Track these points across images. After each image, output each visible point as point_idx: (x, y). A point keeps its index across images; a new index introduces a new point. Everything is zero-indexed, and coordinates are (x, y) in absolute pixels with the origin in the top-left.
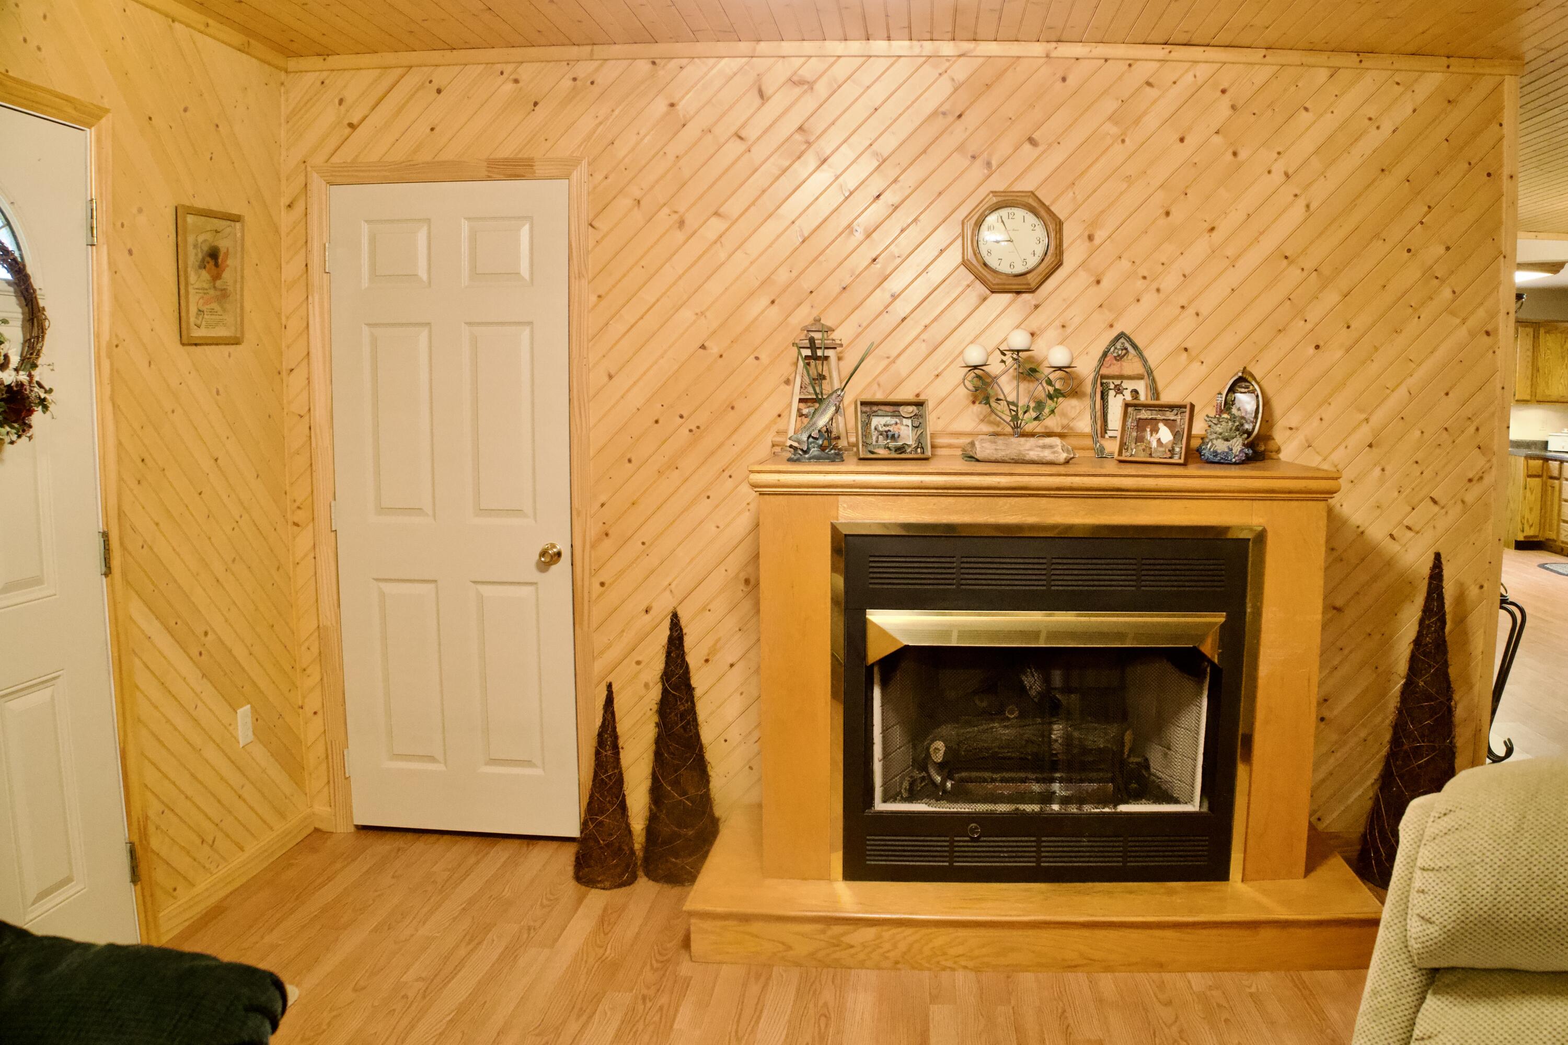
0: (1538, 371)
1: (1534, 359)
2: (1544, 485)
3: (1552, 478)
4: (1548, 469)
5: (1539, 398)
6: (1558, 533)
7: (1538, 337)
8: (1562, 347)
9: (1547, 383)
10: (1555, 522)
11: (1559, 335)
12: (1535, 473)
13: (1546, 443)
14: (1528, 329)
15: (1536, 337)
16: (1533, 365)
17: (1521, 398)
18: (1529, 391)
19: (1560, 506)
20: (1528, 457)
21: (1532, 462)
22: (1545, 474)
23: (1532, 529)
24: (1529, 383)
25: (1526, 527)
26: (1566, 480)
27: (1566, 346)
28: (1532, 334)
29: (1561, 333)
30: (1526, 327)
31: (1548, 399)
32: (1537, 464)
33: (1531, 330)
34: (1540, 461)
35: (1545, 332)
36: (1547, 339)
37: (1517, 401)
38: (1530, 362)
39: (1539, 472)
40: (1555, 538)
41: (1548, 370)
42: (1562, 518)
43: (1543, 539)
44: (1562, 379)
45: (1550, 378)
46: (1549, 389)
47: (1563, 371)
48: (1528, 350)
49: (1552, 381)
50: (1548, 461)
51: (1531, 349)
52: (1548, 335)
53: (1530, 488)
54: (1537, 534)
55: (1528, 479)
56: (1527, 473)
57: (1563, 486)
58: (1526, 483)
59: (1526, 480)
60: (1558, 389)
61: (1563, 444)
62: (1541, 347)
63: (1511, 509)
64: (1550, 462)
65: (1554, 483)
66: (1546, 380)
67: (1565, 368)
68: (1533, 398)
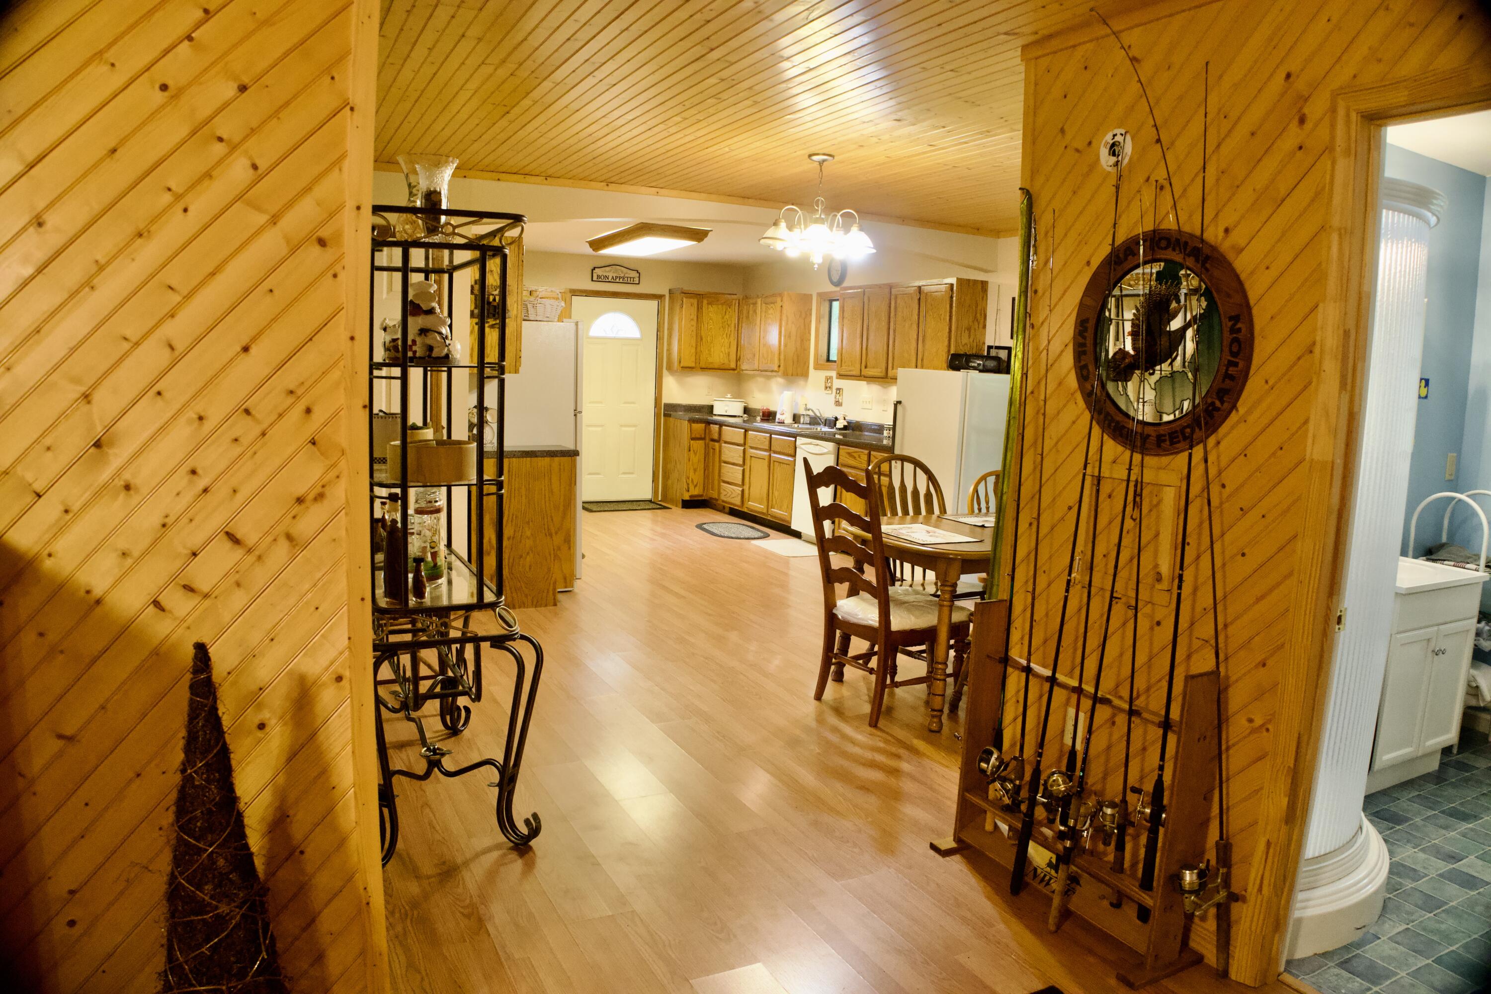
0: (702, 339)
1: (698, 329)
2: (706, 446)
3: (713, 440)
4: (710, 431)
5: (703, 365)
6: (719, 493)
7: (701, 309)
8: (723, 318)
9: (709, 350)
10: (716, 482)
11: (720, 307)
12: (698, 436)
13: (711, 407)
14: (692, 300)
15: (699, 308)
16: (697, 334)
17: (687, 366)
18: (693, 359)
19: (720, 467)
20: (692, 421)
21: (695, 426)
22: (707, 437)
23: (697, 488)
24: (693, 350)
25: (691, 487)
26: (726, 442)
27: (727, 316)
28: (696, 305)
29: (722, 304)
30: (691, 298)
31: (711, 366)
32: (700, 427)
33: (695, 301)
34: (703, 425)
35: (708, 304)
36: (710, 310)
37: (683, 368)
38: (695, 331)
39: (701, 435)
40: (717, 497)
41: (710, 339)
42: (722, 479)
43: (707, 498)
44: (723, 347)
45: (712, 346)
46: (711, 357)
47: (723, 340)
48: (693, 320)
49: (714, 349)
50: (710, 425)
51: (695, 320)
52: (710, 307)
53: (694, 451)
54: (701, 494)
55: (692, 442)
56: (691, 436)
57: (722, 448)
58: (690, 446)
59: (690, 443)
60: (719, 357)
61: (728, 409)
62: (704, 317)
63: (678, 472)
64: (713, 426)
65: (715, 446)
66: (709, 348)
67: (725, 337)
68: (697, 365)
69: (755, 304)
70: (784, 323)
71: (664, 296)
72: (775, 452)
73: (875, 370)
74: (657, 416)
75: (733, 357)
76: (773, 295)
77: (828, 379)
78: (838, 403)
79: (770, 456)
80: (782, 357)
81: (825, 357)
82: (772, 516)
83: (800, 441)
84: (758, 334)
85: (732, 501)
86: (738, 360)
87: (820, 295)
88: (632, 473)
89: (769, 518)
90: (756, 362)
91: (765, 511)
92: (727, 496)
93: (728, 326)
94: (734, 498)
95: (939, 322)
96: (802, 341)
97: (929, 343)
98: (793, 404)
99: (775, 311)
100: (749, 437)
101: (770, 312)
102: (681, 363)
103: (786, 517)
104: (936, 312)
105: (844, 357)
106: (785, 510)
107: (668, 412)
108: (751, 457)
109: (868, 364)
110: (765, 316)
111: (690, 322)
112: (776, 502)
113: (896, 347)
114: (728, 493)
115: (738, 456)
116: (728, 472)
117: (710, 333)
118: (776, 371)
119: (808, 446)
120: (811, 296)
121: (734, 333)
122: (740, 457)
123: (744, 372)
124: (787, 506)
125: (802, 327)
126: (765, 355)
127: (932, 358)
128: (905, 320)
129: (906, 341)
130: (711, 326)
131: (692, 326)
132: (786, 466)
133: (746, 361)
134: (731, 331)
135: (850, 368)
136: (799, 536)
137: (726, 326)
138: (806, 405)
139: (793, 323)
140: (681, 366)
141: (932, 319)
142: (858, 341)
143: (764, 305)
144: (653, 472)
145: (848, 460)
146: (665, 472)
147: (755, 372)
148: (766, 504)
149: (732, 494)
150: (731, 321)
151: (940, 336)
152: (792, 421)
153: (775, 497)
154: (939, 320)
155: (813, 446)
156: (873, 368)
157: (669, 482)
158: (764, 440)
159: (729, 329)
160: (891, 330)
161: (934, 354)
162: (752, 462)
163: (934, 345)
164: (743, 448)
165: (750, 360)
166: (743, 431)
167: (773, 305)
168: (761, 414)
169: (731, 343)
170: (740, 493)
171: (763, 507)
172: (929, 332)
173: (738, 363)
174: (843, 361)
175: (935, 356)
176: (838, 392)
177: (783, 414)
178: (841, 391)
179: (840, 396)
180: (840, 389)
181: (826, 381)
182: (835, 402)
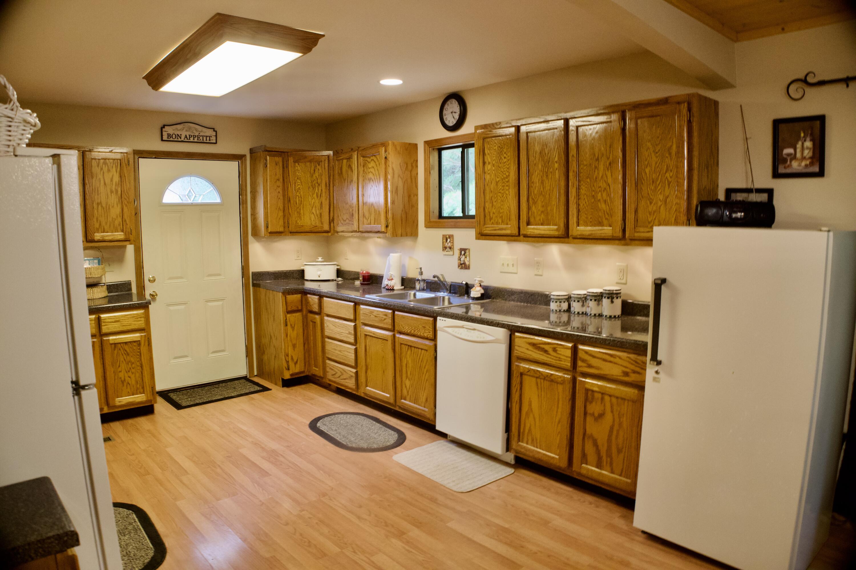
0: (289, 201)
1: (285, 190)
2: (305, 319)
3: (312, 313)
4: (307, 302)
5: (292, 228)
6: (324, 370)
7: (287, 167)
8: (312, 176)
9: (299, 213)
10: (320, 359)
11: (308, 164)
12: (294, 308)
13: (302, 272)
14: (277, 159)
15: (285, 167)
16: (284, 196)
17: (274, 230)
18: (281, 222)
19: (324, 343)
20: (286, 291)
21: (290, 297)
22: (304, 310)
23: (298, 365)
24: (281, 214)
25: (291, 365)
26: (328, 316)
27: (317, 174)
28: (281, 163)
29: (310, 161)
30: (274, 156)
31: (302, 230)
32: (296, 297)
33: (279, 159)
34: (299, 296)
35: (295, 162)
36: (296, 168)
37: (270, 233)
38: (281, 192)
39: (298, 307)
40: (322, 376)
41: (299, 200)
42: (327, 355)
43: (310, 374)
44: (314, 208)
45: (301, 209)
46: (301, 219)
47: (313, 201)
48: (278, 180)
49: (304, 211)
50: (306, 295)
51: (281, 180)
52: (297, 164)
53: (291, 325)
54: (303, 370)
55: (288, 315)
56: (287, 309)
57: (325, 322)
58: (286, 319)
59: (286, 316)
60: (310, 219)
61: (319, 273)
62: (291, 176)
63: (274, 347)
64: (309, 295)
65: (315, 318)
66: (298, 210)
67: (316, 197)
68: (287, 229)
69: (349, 158)
70: (389, 177)
71: (244, 155)
72: (401, 333)
73: (546, 227)
74: (245, 286)
75: (326, 218)
76: (374, 146)
77: (446, 238)
78: (464, 266)
79: (394, 336)
80: (390, 216)
81: (438, 214)
82: (400, 407)
83: (441, 322)
84: (355, 192)
85: (343, 382)
86: (331, 221)
87: (427, 143)
88: (223, 351)
89: (397, 409)
90: (356, 223)
91: (392, 401)
92: (337, 375)
93: (319, 185)
94: (345, 379)
95: (667, 157)
96: (409, 196)
97: (647, 189)
98: (403, 267)
99: (377, 163)
100: (361, 312)
101: (370, 165)
102: (267, 227)
103: (426, 414)
104: (659, 144)
105: (489, 212)
106: (423, 405)
107: (258, 282)
108: (366, 335)
109: (532, 220)
110: (364, 171)
111: (276, 182)
112: (408, 392)
113: (582, 197)
114: (336, 373)
115: (348, 332)
116: (335, 350)
117: (298, 194)
118: (383, 232)
119: (456, 329)
120: (415, 146)
121: (326, 192)
122: (350, 333)
123: (340, 234)
124: (427, 400)
125: (409, 180)
126: (367, 215)
127: (654, 208)
128: (597, 160)
129: (600, 187)
130: (299, 186)
131: (279, 187)
132: (420, 350)
133: (342, 222)
134: (322, 190)
135: (497, 223)
136: (444, 435)
137: (317, 185)
138: (421, 268)
139: (399, 176)
140: (269, 232)
141: (653, 154)
142: (513, 192)
143: (362, 158)
144: (246, 346)
145: (530, 353)
146: (260, 346)
147: (353, 233)
148: (392, 392)
149: (342, 374)
150: (322, 179)
151: (671, 177)
152: (403, 287)
153: (406, 387)
154: (667, 155)
155: (466, 330)
156: (542, 224)
157: (265, 358)
158: (385, 317)
159: (320, 188)
160: (571, 174)
161: (660, 203)
162: (368, 341)
163: (659, 190)
164: (353, 324)
165: (347, 221)
166: (353, 304)
167: (373, 158)
168: (361, 278)
169: (323, 203)
170: (354, 375)
171: (388, 395)
172: (646, 173)
173: (332, 224)
174: (488, 217)
175: (661, 205)
176: (463, 252)
177: (392, 279)
178: (467, 251)
179: (466, 257)
180: (465, 250)
181: (445, 241)
182: (461, 264)
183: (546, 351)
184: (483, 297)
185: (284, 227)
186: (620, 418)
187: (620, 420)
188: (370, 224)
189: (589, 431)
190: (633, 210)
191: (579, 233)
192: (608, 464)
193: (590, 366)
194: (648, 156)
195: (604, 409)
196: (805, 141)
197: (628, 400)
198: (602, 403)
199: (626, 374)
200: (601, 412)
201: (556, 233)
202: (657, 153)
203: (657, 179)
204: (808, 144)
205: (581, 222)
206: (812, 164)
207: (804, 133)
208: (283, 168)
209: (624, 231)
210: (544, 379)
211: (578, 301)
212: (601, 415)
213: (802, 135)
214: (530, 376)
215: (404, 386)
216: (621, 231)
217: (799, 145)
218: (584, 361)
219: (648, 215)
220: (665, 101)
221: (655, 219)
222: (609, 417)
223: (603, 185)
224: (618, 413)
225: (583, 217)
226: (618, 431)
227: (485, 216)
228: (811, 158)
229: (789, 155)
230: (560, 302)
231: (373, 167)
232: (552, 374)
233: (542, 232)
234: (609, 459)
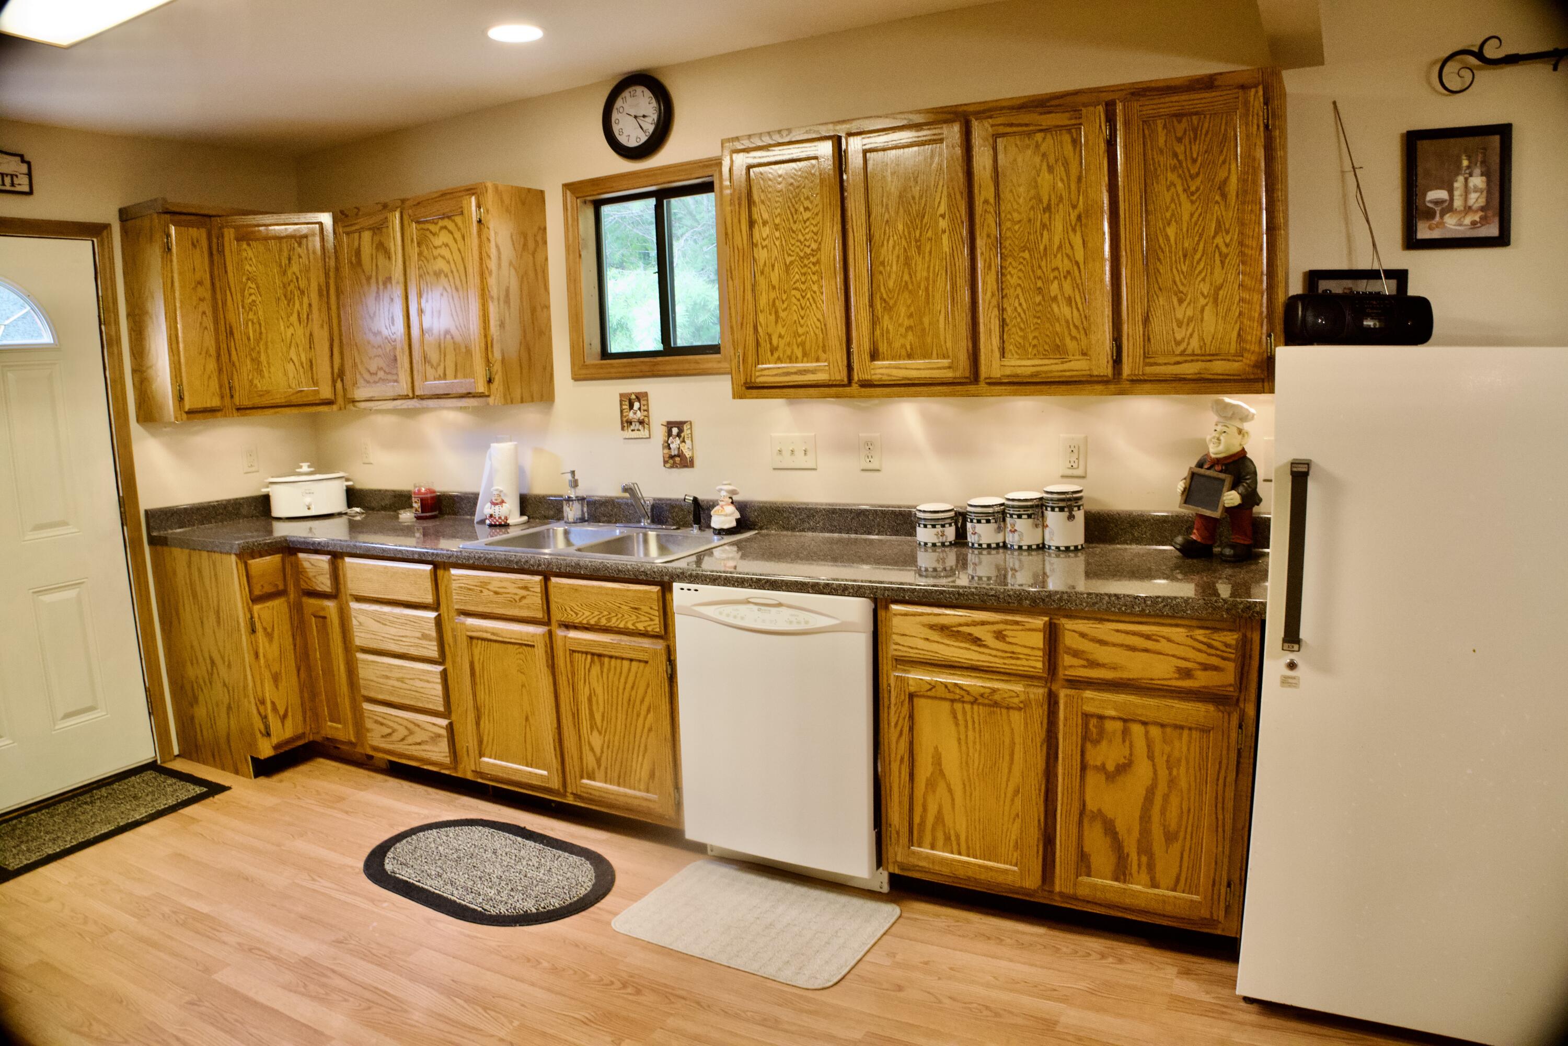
0: (230, 335)
1: (218, 306)
2: (297, 610)
3: (315, 595)
4: (298, 571)
5: (241, 400)
6: (363, 728)
7: (221, 252)
8: (283, 272)
9: (256, 361)
10: (345, 704)
11: (272, 243)
12: (268, 589)
13: (265, 501)
14: (194, 232)
15: (215, 253)
16: (216, 321)
17: (199, 405)
18: (214, 384)
19: (350, 663)
20: (240, 548)
21: (258, 564)
22: (293, 590)
23: (289, 722)
24: (212, 365)
25: (274, 723)
26: (359, 599)
27: (295, 268)
28: (204, 243)
30: (189, 225)
31: (266, 401)
32: (271, 562)
33: (200, 234)
34: (277, 558)
35: (239, 239)
36: (244, 254)
37: (190, 412)
38: (209, 313)
39: (276, 585)
40: (353, 740)
41: (255, 331)
42: (364, 692)
43: (318, 738)
44: (293, 348)
45: (262, 351)
46: (262, 377)
47: (291, 330)
48: (200, 283)
49: (268, 356)
50: (295, 554)
51: (208, 283)
52: (245, 246)
53: (265, 629)
54: (300, 731)
55: (256, 608)
56: (250, 591)
57: (353, 614)
58: (252, 618)
59: (251, 611)
60: (286, 373)
61: (308, 500)
62: (230, 274)
63: (225, 685)
64: (301, 555)
65: (323, 609)
66: (254, 355)
67: (296, 323)
68: (227, 400)
69: (379, 229)
70: (490, 265)
71: (106, 227)
72: (567, 626)
73: (920, 362)
74: (132, 546)
75: (324, 370)
76: (448, 195)
77: (629, 401)
78: (678, 461)
79: (550, 633)
80: (497, 355)
81: (599, 348)
82: (576, 796)
83: (681, 594)
84: (398, 306)
85: (413, 750)
86: (339, 375)
87: (569, 188)
88: (90, 712)
89: (570, 800)
90: (404, 377)
91: (555, 784)
92: (396, 737)
93: (302, 293)
94: (419, 744)
95: (1217, 202)
96: (533, 310)
97: (1171, 270)
98: (520, 473)
99: (458, 236)
100: (454, 585)
101: (437, 241)
102: (181, 399)
103: (651, 805)
104: (1198, 174)
105: (770, 336)
106: (642, 787)
107: (162, 533)
108: (471, 638)
109: (883, 348)
110: (420, 254)
111: (195, 289)
112: (598, 761)
113: (1010, 292)
114: (394, 731)
115: (419, 635)
116: (387, 677)
117: (251, 316)
118: (481, 395)
119: (729, 609)
120: (540, 196)
121: (320, 310)
122: (425, 637)
123: (363, 405)
124: (652, 775)
125: (531, 274)
126: (434, 356)
127: (1190, 313)
128: (1048, 209)
129: (1057, 269)
130: (253, 297)
131: (202, 300)
132: (626, 663)
133: (367, 376)
134: (310, 305)
135: (791, 359)
136: (699, 849)
137: (297, 293)
138: (573, 473)
139: (511, 264)
140: (186, 409)
141: (1183, 197)
142: (831, 288)
143: (414, 225)
144: (147, 690)
145: (934, 647)
146: (182, 687)
147: (398, 402)
148: (555, 763)
149: (411, 733)
150: (309, 280)
151: (1227, 245)
152: (525, 518)
153: (592, 749)
154: (1218, 198)
155: (756, 608)
156: (910, 356)
157: (200, 712)
158: (523, 593)
159: (306, 300)
160: (980, 243)
161: (1202, 301)
162: (476, 652)
163: (1200, 272)
164: (433, 615)
165: (381, 374)
166: (429, 567)
167: (446, 222)
168: (417, 505)
169: (316, 334)
170: (444, 732)
171: (545, 773)
172: (1167, 238)
173: (339, 385)
174: (765, 346)
175: (1206, 305)
176: (675, 431)
177: (503, 502)
178: (685, 427)
179: (684, 441)
180: (680, 425)
181: (626, 407)
182: (672, 457)
183: (976, 641)
184: (742, 525)
185: (222, 397)
186: (1170, 768)
187: (1170, 774)
188: (445, 377)
189: (1091, 806)
190: (1139, 318)
191: (1008, 371)
192: (1144, 868)
193: (1093, 664)
194: (1173, 200)
195: (1131, 755)
196: (1471, 175)
197: (1190, 729)
198: (1124, 741)
199: (1186, 673)
200: (1122, 761)
201: (949, 374)
202: (1193, 194)
203: (1195, 250)
204: (1478, 181)
205: (1009, 347)
206: (1484, 220)
207: (1469, 158)
208: (211, 254)
209: (1117, 361)
210: (974, 702)
211: (988, 521)
212: (1123, 768)
213: (1465, 163)
214: (935, 698)
215: (586, 749)
216: (1111, 362)
217: (1459, 184)
218: (1076, 654)
219: (1176, 328)
220: (1208, 83)
221: (1191, 335)
222: (1142, 771)
223: (1064, 264)
224: (1165, 758)
225: (1015, 336)
226: (1166, 798)
227: (758, 344)
228: (1482, 209)
229: (1437, 202)
230: (943, 526)
231: (447, 245)
232: (994, 691)
233: (914, 374)
234: (1144, 859)
